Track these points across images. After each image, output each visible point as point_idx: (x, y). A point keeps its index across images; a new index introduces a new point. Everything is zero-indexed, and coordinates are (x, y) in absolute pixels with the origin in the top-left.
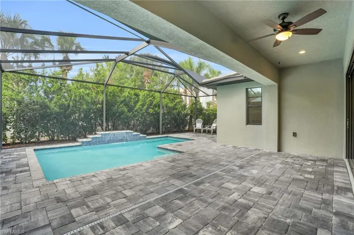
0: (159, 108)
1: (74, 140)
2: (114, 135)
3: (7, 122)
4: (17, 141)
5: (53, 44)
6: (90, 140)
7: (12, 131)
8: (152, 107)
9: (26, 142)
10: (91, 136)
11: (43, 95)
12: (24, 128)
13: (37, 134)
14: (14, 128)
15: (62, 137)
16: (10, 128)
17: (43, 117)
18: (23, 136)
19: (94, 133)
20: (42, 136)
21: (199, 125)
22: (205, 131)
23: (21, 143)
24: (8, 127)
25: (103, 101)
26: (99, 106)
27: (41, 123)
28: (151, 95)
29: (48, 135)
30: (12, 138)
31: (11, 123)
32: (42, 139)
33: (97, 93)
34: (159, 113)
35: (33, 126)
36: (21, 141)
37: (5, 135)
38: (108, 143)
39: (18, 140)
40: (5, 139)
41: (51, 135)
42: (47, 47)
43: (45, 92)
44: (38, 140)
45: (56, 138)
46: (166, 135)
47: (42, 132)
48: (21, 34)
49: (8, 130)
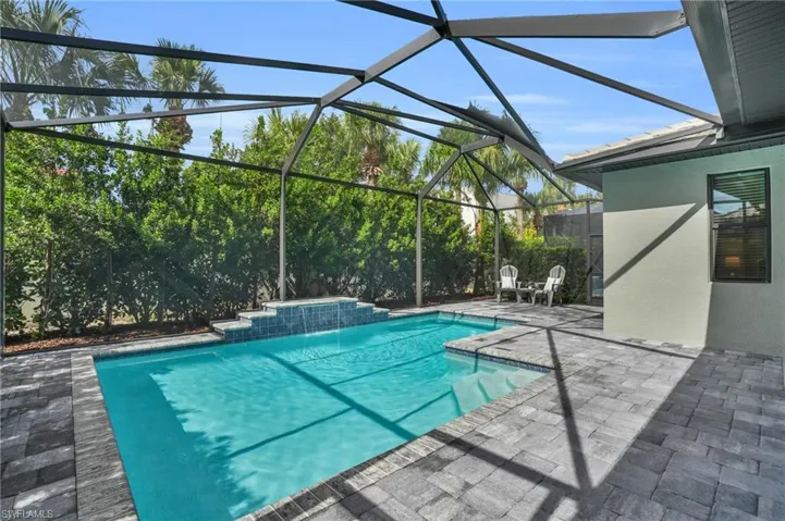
0: (413, 237)
1: (200, 323)
2: (310, 309)
3: (25, 276)
4: (51, 328)
5: (143, 75)
6: (248, 324)
7: (38, 299)
8: (396, 234)
9: (73, 331)
10: (250, 315)
11: (119, 199)
12: (69, 292)
13: (104, 309)
14: (41, 293)
15: (169, 316)
16: (33, 293)
17: (120, 260)
18: (66, 315)
19: (250, 304)
20: (117, 314)
21: (507, 282)
22: (526, 297)
23: (61, 334)
24: (27, 290)
25: (277, 219)
26: (265, 231)
27: (115, 278)
28: (391, 205)
29: (132, 312)
30: (38, 319)
31: (35, 278)
32: (117, 322)
33: (262, 197)
34: (414, 251)
35: (93, 286)
36: (61, 327)
37: (20, 312)
38: (295, 333)
39: (55, 324)
40: (18, 322)
41: (140, 311)
42: (129, 83)
43: (126, 193)
44: (107, 323)
45: (153, 318)
46: (432, 309)
47: (116, 303)
48: (64, 48)
49: (27, 298)
